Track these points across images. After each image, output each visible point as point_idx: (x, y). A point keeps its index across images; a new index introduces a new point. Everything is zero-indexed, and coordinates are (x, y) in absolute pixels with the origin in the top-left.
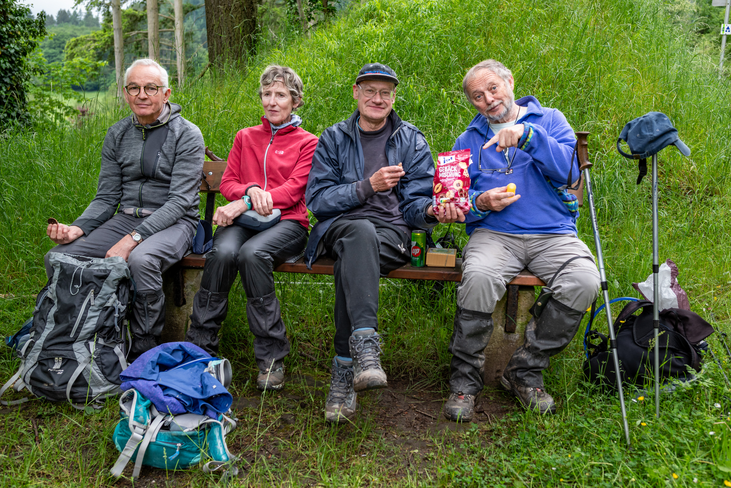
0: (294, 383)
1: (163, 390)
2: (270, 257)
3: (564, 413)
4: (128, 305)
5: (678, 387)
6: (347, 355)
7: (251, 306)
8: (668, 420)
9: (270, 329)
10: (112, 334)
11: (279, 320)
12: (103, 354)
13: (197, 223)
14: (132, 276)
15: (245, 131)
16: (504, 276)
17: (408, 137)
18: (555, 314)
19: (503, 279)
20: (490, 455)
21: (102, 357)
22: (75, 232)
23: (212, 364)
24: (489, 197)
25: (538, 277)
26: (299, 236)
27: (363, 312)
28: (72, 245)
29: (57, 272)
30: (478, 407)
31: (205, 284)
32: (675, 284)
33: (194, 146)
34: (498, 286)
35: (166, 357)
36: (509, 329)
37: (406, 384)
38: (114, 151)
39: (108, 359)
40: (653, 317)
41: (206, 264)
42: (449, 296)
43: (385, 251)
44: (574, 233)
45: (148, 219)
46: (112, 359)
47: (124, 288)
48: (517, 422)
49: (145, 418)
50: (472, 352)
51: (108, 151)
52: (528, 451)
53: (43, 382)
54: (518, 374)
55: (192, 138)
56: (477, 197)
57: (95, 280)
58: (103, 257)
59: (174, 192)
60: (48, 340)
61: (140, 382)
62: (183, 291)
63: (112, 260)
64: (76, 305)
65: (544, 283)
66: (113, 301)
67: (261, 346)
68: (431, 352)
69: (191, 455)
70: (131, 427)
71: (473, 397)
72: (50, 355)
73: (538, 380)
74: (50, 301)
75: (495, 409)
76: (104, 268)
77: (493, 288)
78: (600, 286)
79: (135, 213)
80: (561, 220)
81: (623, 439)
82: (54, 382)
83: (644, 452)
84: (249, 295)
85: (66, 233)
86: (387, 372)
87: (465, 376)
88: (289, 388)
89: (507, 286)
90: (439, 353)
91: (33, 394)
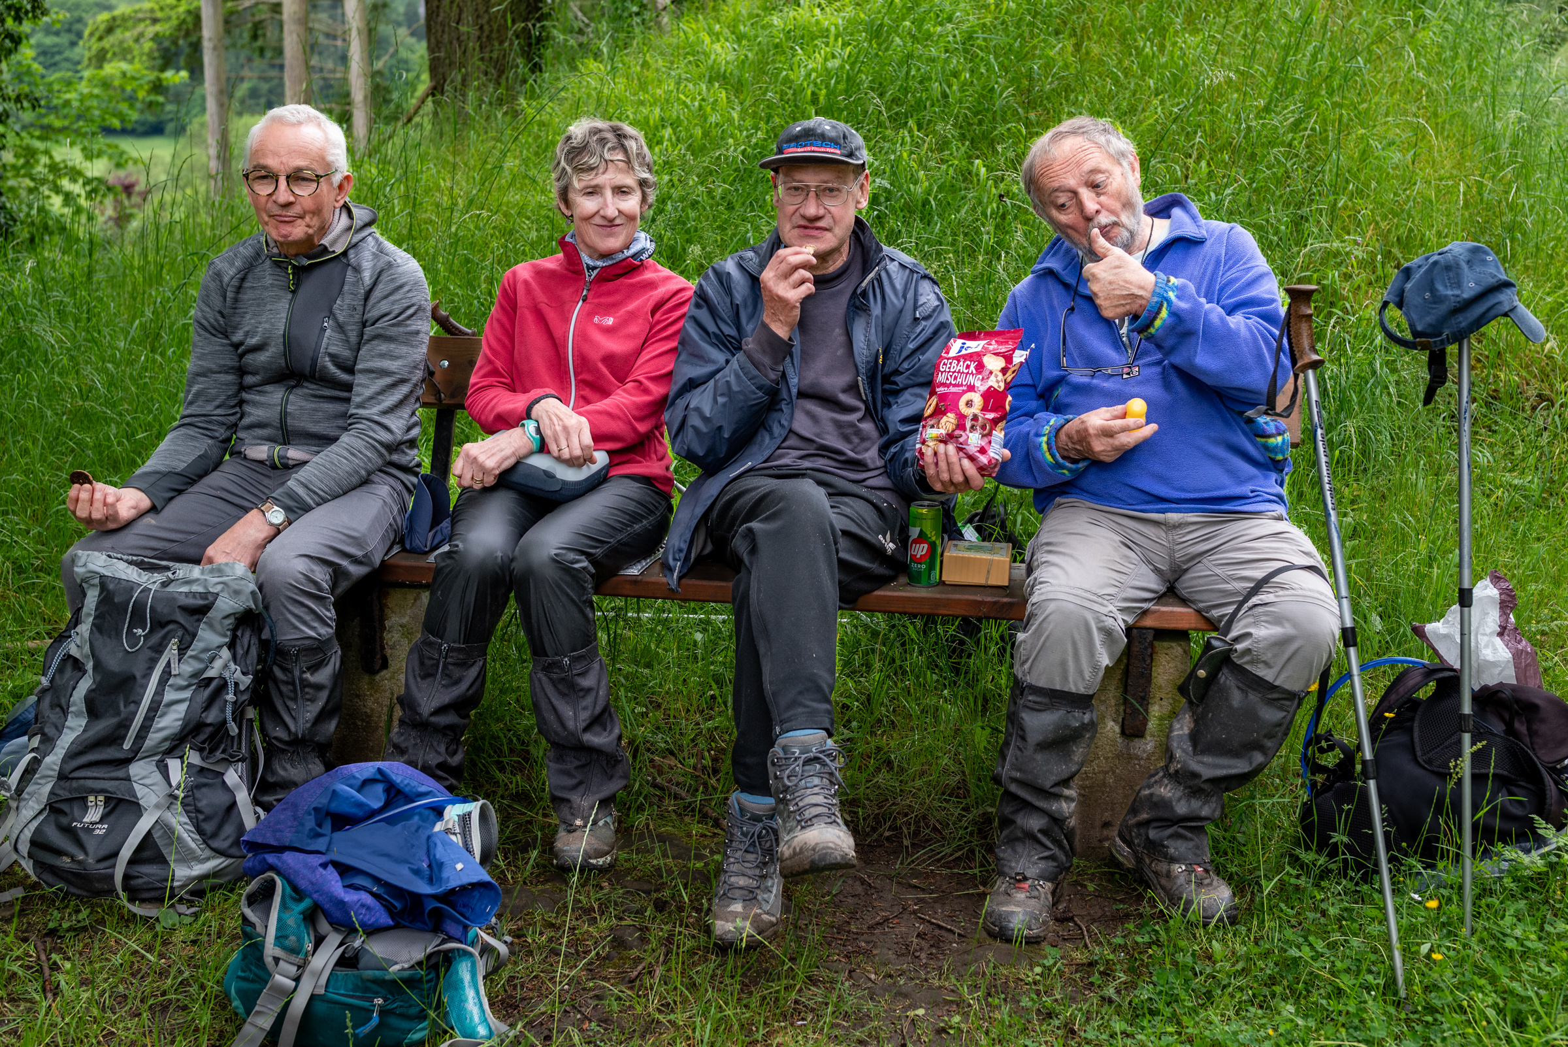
0: (638, 851)
1: (342, 874)
2: (585, 564)
3: (1255, 922)
4: (256, 674)
5: (1516, 866)
6: (765, 790)
7: (541, 675)
8: (1493, 942)
9: (586, 729)
10: (220, 742)
11: (606, 709)
12: (198, 787)
13: (415, 480)
14: (266, 608)
15: (523, 270)
16: (1122, 610)
17: (899, 286)
18: (1236, 698)
19: (1119, 616)
20: (1088, 1020)
21: (198, 794)
22: (132, 503)
23: (453, 812)
24: (1086, 430)
25: (1199, 611)
26: (651, 512)
27: (800, 693)
28: (126, 532)
29: (92, 598)
30: (1061, 907)
31: (433, 625)
32: (1510, 627)
33: (405, 303)
34: (1108, 633)
35: (348, 798)
36: (1133, 729)
37: (896, 852)
38: (223, 316)
39: (210, 799)
40: (1459, 705)
41: (435, 579)
42: (993, 649)
43: (849, 551)
44: (1280, 510)
45: (303, 474)
46: (221, 799)
47: (247, 634)
48: (1149, 945)
49: (300, 941)
50: (1047, 784)
51: (210, 315)
52: (1174, 1014)
53: (59, 853)
54: (1153, 834)
55: (401, 287)
56: (1058, 430)
57: (180, 617)
58: (197, 561)
59: (361, 412)
60: (71, 755)
61: (289, 858)
62: (382, 639)
63: (219, 571)
64: (138, 675)
65: (1212, 625)
66: (223, 665)
67: (564, 767)
68: (953, 780)
69: (405, 1025)
70: (269, 960)
71: (1049, 886)
72: (76, 790)
73: (1197, 847)
74: (77, 665)
75: (1100, 913)
76: (201, 589)
77: (1097, 638)
78: (1338, 633)
79: (271, 458)
80: (1250, 479)
81: (1390, 985)
82: (86, 854)
83: (1438, 1016)
84: (538, 650)
85: (113, 505)
86: (853, 827)
87: (1030, 836)
88: (627, 865)
89: (1129, 631)
90: (971, 781)
91: (34, 878)
